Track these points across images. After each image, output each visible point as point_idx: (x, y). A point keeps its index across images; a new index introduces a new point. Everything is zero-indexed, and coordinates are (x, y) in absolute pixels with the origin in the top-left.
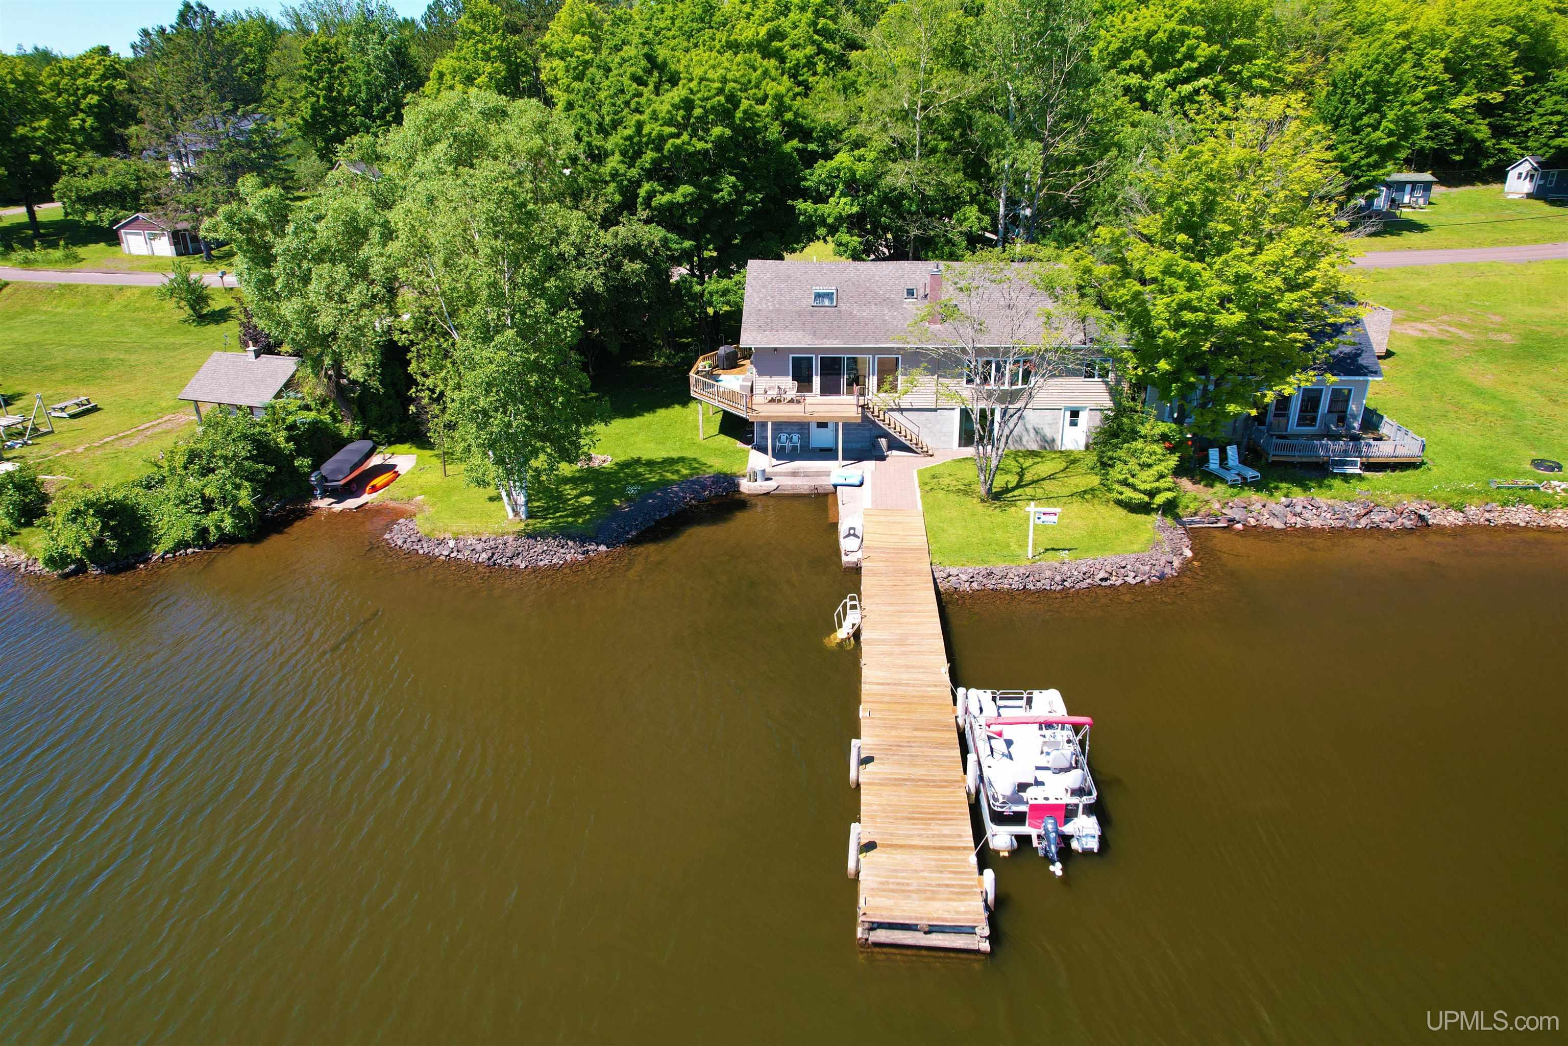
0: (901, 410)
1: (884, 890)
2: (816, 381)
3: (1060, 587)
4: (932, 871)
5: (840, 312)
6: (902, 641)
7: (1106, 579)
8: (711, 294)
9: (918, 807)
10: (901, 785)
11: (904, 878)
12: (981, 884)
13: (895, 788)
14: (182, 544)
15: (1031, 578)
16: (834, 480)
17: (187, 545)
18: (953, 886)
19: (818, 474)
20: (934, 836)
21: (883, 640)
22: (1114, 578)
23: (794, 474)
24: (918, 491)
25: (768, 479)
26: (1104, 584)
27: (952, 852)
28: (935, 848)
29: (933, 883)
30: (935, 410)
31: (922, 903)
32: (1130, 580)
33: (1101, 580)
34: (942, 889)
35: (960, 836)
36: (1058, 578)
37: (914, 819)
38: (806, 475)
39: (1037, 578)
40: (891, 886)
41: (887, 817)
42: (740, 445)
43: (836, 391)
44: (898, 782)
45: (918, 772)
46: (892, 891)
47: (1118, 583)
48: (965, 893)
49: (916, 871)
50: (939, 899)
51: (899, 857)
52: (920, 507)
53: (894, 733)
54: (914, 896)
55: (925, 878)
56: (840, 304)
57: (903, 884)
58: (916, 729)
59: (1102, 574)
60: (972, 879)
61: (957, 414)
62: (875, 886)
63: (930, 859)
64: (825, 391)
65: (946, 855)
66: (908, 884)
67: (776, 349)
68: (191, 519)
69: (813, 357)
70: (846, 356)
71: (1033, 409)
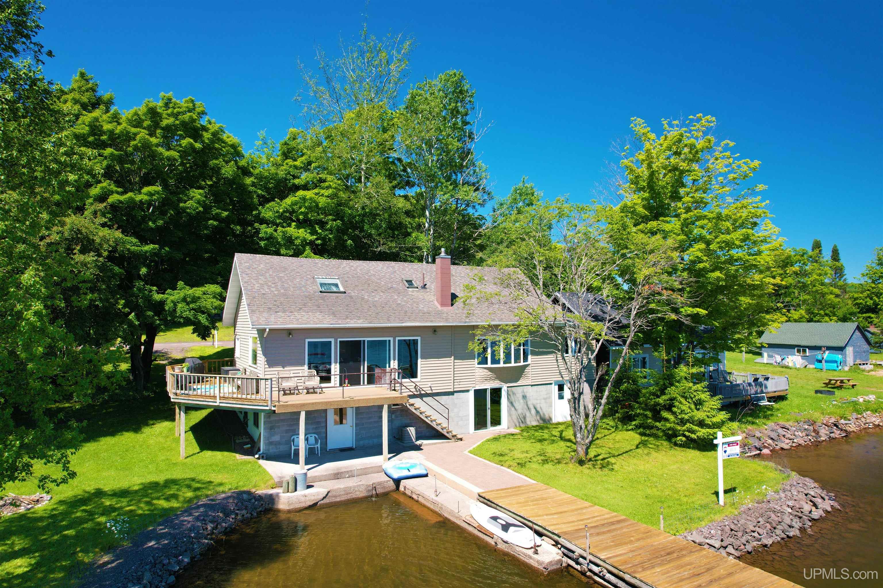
0: (421, 396)
2: (335, 368)
5: (351, 297)
8: (175, 304)
19: (365, 472)
23: (337, 476)
24: (502, 467)
25: (309, 487)
30: (452, 393)
38: (351, 474)
42: (238, 456)
43: (355, 381)
56: (348, 291)
61: (471, 394)
64: (343, 381)
67: (290, 332)
69: (332, 340)
70: (367, 339)
71: (532, 385)
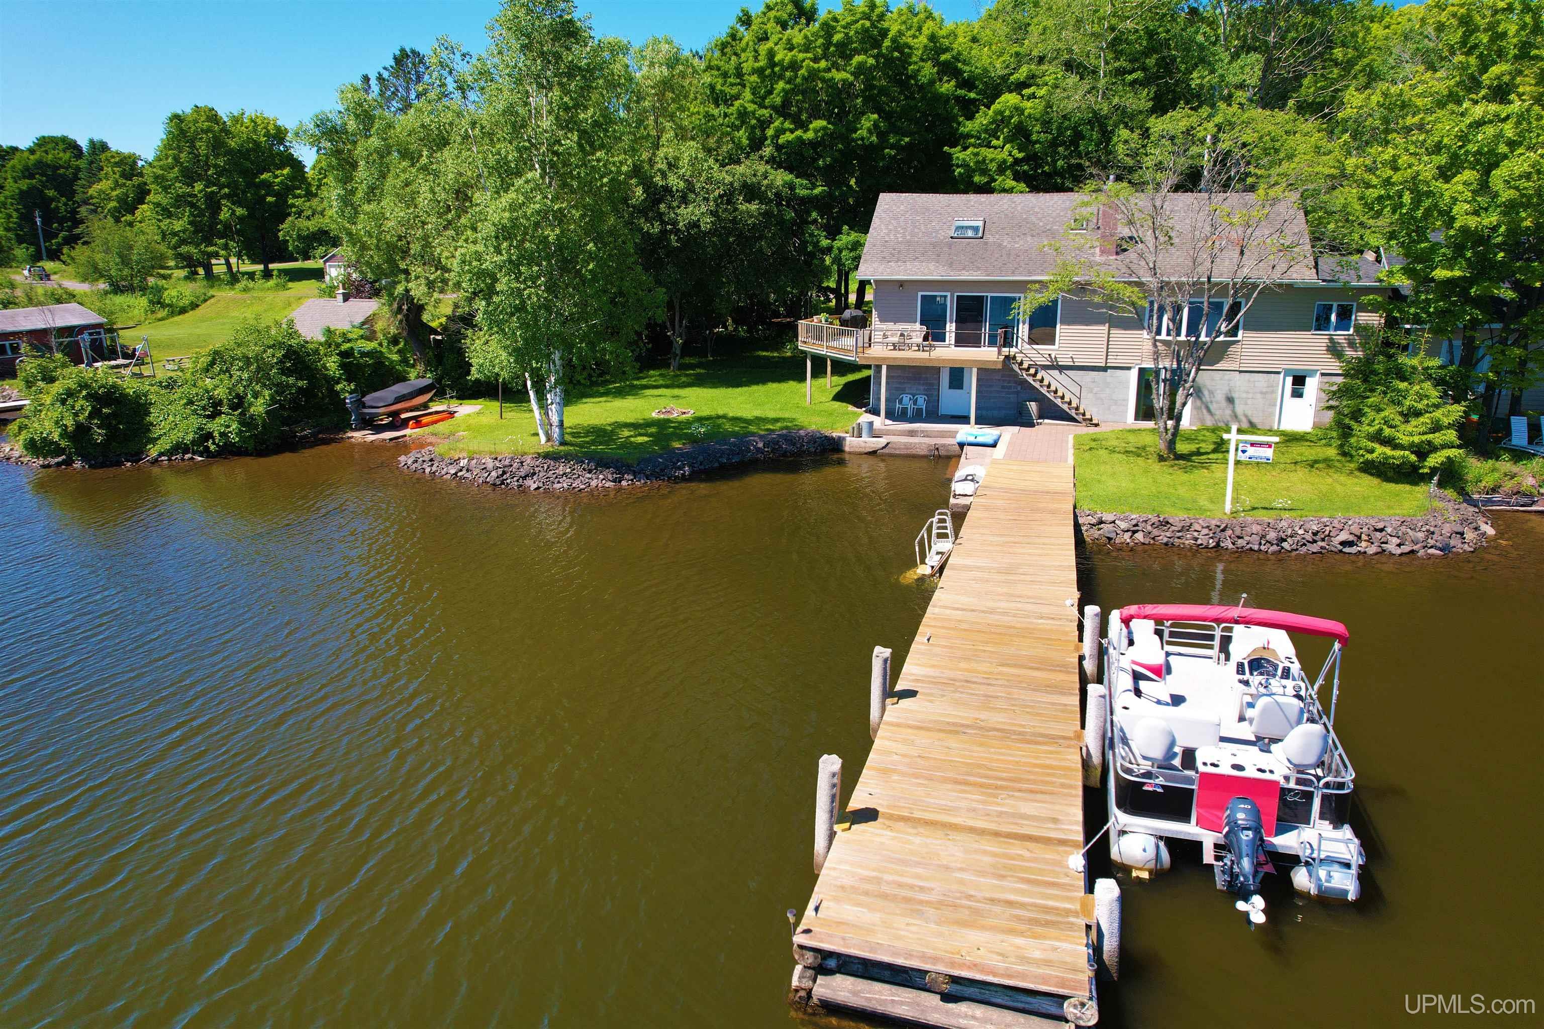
0: (1060, 368)
1: (866, 893)
2: (951, 328)
3: (1275, 548)
4: (982, 873)
5: (986, 243)
6: (1008, 571)
7: (1350, 544)
9: (980, 766)
10: (957, 732)
11: (918, 877)
12: (1087, 909)
13: (942, 735)
14: (179, 448)
15: (1228, 532)
16: (960, 438)
17: (186, 450)
18: (1022, 906)
19: (942, 434)
20: (1000, 814)
21: (979, 568)
22: (1364, 544)
24: (1071, 452)
25: (876, 437)
26: (1347, 550)
27: (1031, 845)
28: (997, 834)
29: (979, 895)
30: (1105, 369)
31: (944, 929)
32: (1392, 547)
33: (1343, 543)
34: (997, 909)
35: (1055, 820)
36: (1272, 535)
37: (966, 783)
38: (926, 434)
39: (1238, 532)
40: (885, 888)
41: (916, 776)
42: (851, 408)
43: (975, 342)
44: (954, 729)
45: (997, 719)
46: (885, 896)
47: (1372, 550)
48: (1047, 924)
49: (947, 868)
50: (983, 928)
51: (918, 840)
52: (1071, 460)
53: (963, 665)
54: (931, 912)
55: (961, 882)
56: (987, 236)
57: (912, 887)
58: (1003, 665)
59: (1344, 536)
60: (1071, 899)
61: (1134, 374)
62: (847, 881)
63: (985, 852)
64: (960, 341)
65: (1018, 849)
66: (922, 889)
67: (901, 284)
68: (195, 422)
69: (948, 294)
70: (989, 295)
71: (1241, 372)
